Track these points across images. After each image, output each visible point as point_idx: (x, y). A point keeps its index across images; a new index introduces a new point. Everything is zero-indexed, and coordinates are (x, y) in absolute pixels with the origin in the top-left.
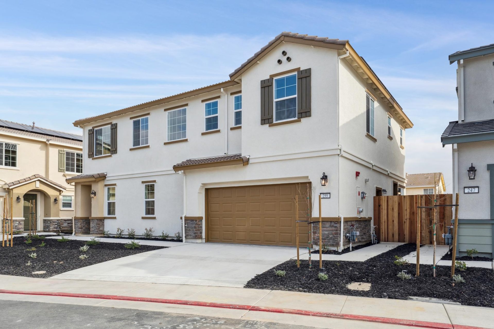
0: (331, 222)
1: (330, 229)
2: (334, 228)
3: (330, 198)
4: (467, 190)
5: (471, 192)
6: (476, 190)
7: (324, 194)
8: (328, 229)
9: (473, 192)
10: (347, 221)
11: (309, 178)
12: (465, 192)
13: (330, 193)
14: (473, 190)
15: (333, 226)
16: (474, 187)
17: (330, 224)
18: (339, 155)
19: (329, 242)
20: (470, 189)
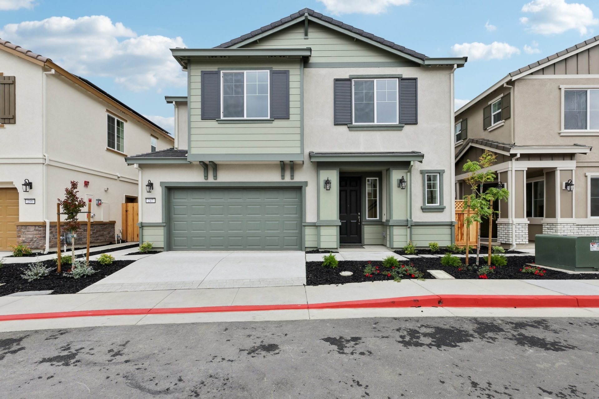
0: (35, 226)
1: (35, 232)
2: (38, 232)
3: (35, 204)
4: (148, 201)
5: (150, 202)
6: (154, 201)
7: (29, 200)
8: (32, 233)
9: (152, 202)
10: (52, 225)
11: (14, 184)
12: (147, 202)
13: (34, 199)
14: (152, 200)
15: (37, 230)
16: (153, 198)
17: (34, 228)
18: (44, 164)
19: (33, 245)
20: (150, 199)
